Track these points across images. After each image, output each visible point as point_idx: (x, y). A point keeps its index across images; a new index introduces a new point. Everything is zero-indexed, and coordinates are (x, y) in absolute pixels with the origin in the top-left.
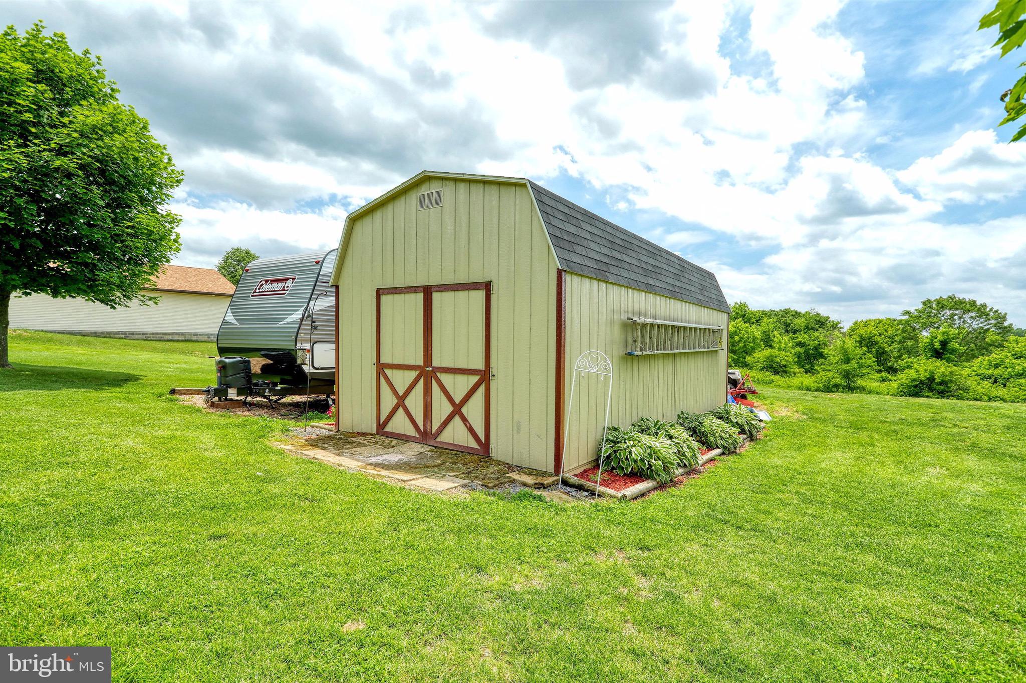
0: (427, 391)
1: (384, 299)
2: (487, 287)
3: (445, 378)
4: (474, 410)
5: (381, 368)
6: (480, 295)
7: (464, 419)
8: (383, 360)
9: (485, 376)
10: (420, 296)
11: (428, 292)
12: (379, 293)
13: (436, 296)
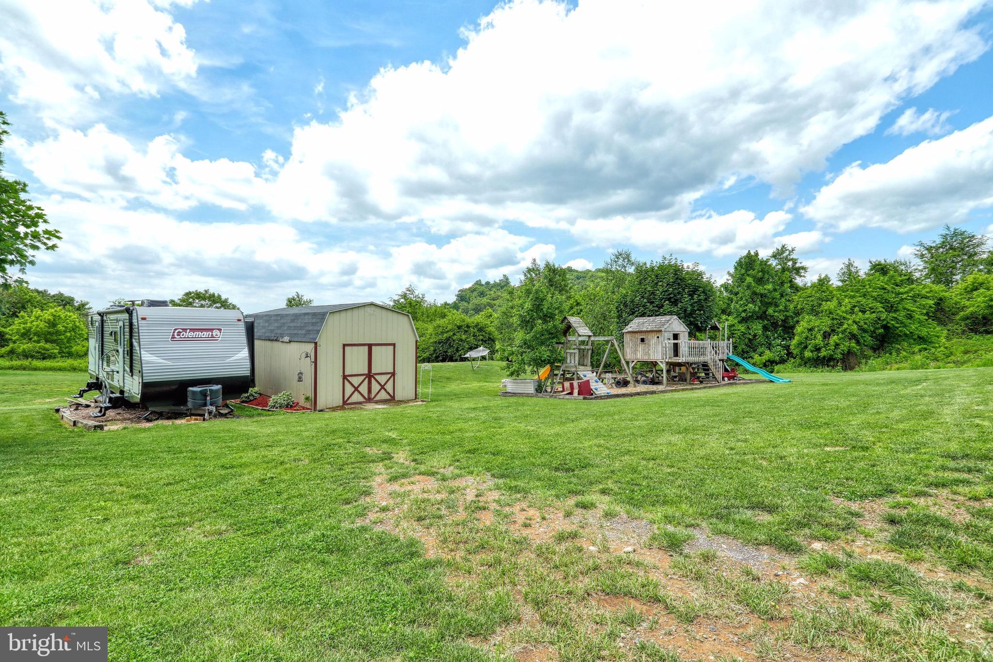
0: (370, 383)
1: (347, 348)
2: (394, 345)
3: (377, 377)
4: (389, 387)
5: (345, 377)
6: (391, 348)
7: (385, 390)
8: (346, 374)
9: (393, 374)
10: (366, 348)
11: (370, 346)
12: (344, 346)
13: (373, 348)
